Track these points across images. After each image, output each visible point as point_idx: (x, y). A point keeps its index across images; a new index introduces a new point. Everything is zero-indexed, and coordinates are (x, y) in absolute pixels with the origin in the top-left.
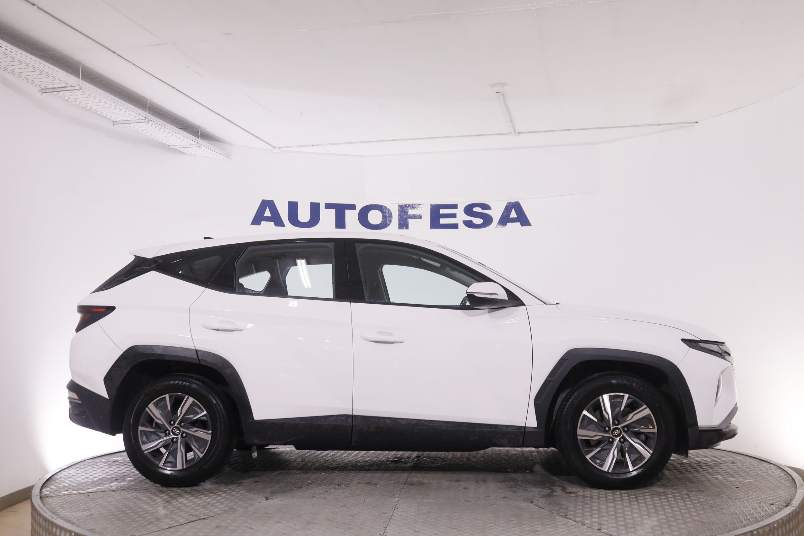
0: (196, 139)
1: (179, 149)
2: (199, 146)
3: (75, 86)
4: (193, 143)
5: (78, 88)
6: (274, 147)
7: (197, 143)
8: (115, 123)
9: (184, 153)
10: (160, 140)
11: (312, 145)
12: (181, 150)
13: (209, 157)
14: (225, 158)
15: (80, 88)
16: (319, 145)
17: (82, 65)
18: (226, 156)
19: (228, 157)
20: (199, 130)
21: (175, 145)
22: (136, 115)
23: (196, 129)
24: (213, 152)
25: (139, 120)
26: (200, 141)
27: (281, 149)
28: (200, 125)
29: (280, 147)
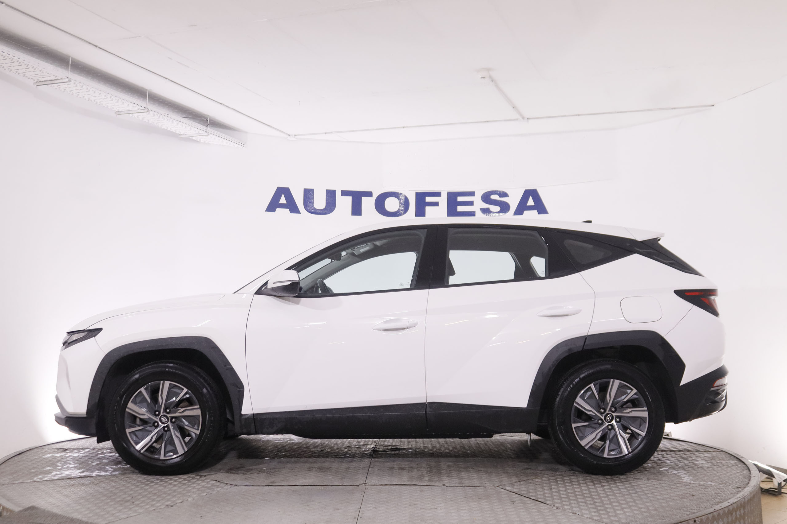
0: (205, 128)
1: (191, 138)
2: (207, 134)
3: (64, 79)
4: (201, 131)
5: (67, 80)
6: (289, 135)
7: (206, 132)
8: (118, 113)
9: (197, 141)
10: (169, 129)
11: (326, 133)
12: (194, 139)
13: (223, 145)
14: (239, 146)
15: (69, 80)
16: (332, 132)
17: (72, 58)
18: (240, 144)
19: (242, 145)
20: (208, 119)
21: (185, 134)
22: (135, 105)
23: (204, 117)
24: (225, 141)
25: (138, 110)
26: (209, 129)
27: (296, 137)
28: (208, 114)
29: (295, 135)
